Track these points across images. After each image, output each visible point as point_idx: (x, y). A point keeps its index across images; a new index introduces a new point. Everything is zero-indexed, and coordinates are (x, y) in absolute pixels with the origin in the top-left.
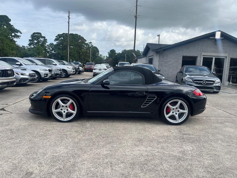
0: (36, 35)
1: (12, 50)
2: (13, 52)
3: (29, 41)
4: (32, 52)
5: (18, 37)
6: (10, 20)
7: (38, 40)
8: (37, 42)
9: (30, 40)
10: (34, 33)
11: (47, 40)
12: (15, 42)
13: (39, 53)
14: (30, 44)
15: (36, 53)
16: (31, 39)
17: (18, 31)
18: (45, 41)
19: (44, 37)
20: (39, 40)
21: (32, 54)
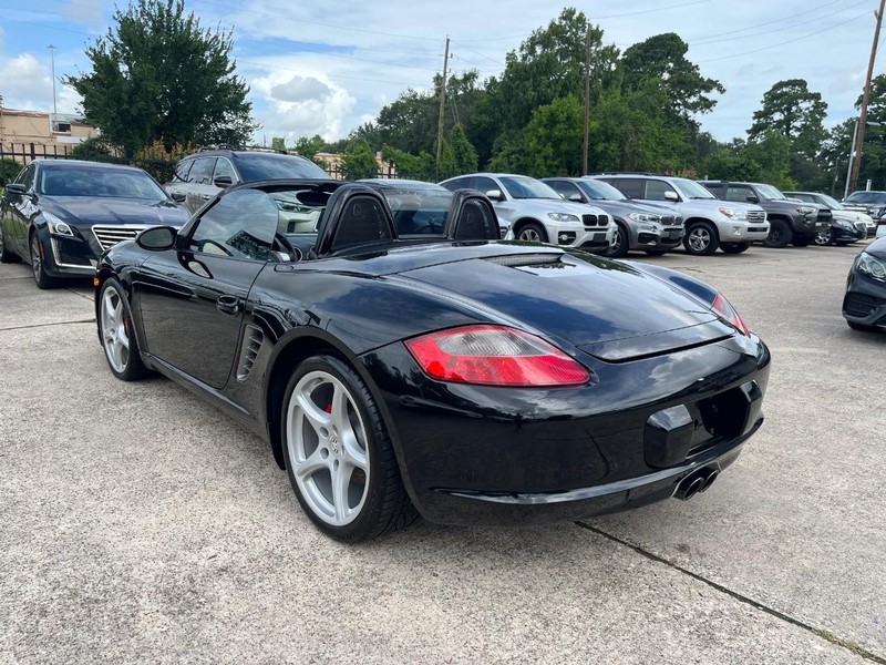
0: (784, 90)
1: (667, 156)
2: (668, 162)
3: (754, 118)
4: (743, 160)
5: (707, 105)
6: (685, 48)
7: (789, 109)
8: (782, 117)
9: (758, 115)
10: (781, 85)
11: (826, 106)
12: (694, 126)
13: (770, 160)
14: (755, 131)
15: (759, 160)
16: (761, 108)
17: (710, 85)
18: (820, 109)
19: (817, 96)
20: (794, 108)
21: (742, 165)
